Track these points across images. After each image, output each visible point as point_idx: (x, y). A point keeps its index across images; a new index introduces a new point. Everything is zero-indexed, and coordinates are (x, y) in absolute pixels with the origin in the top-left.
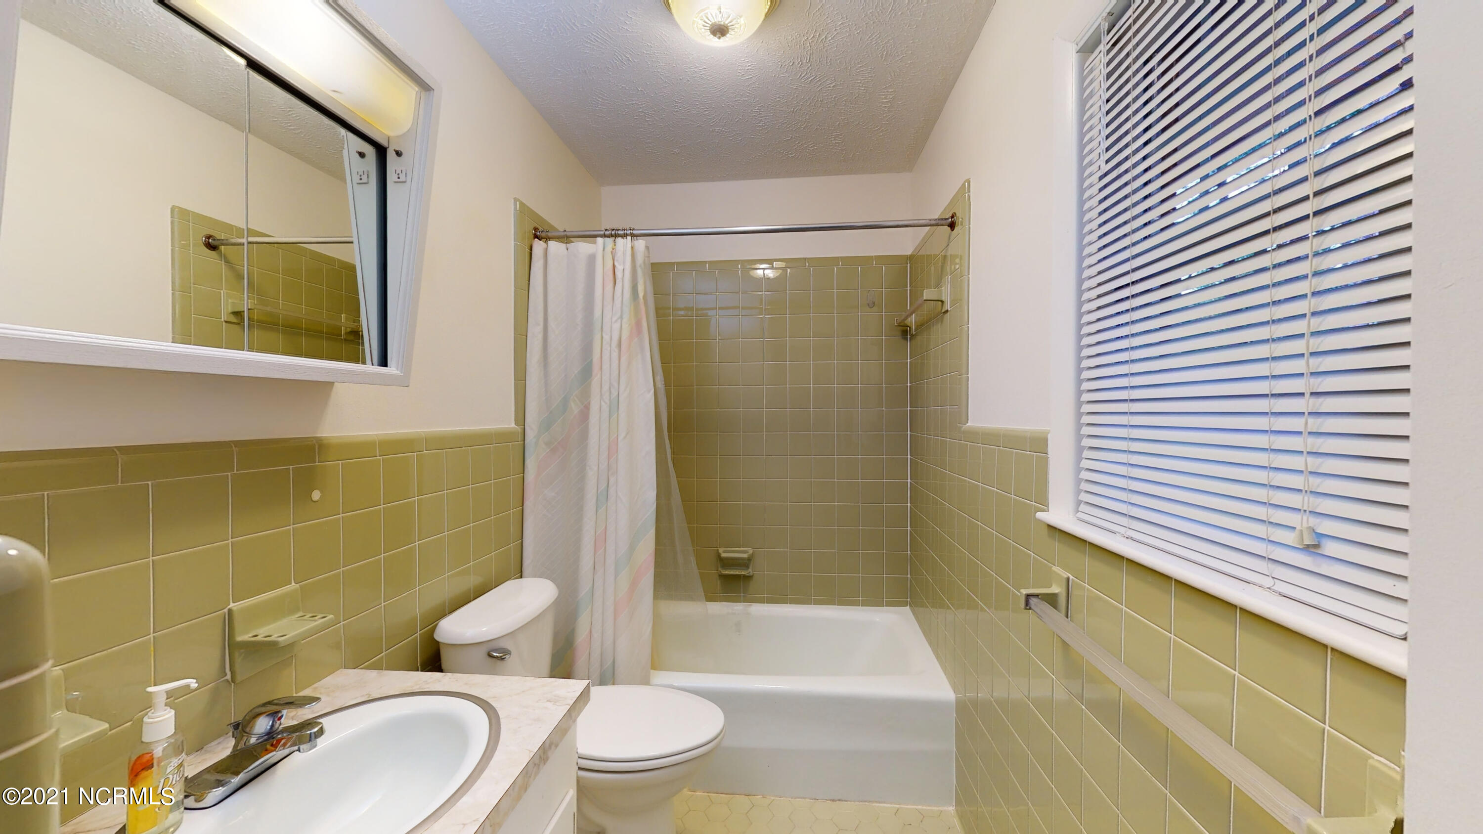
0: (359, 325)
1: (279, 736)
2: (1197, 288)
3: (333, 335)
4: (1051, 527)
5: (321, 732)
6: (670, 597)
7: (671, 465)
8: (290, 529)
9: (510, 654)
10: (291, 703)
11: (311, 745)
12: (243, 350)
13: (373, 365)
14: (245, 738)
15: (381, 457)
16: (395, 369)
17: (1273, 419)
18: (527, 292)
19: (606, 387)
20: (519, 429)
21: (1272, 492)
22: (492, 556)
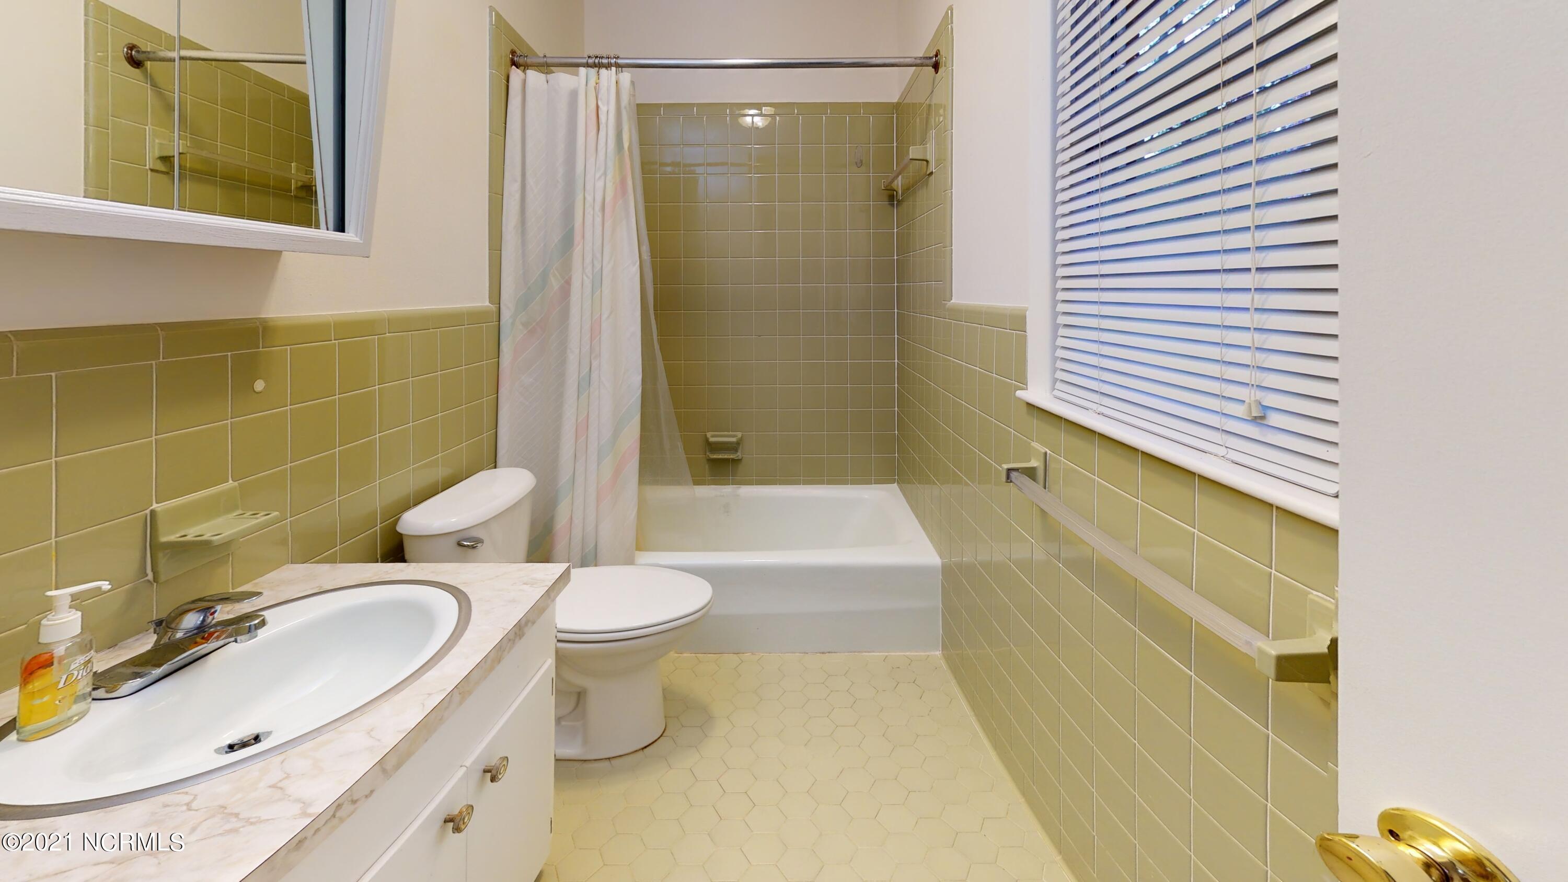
0: (312, 178)
1: (212, 630)
2: (1158, 151)
3: (281, 190)
4: (1029, 405)
5: (263, 623)
6: (656, 482)
7: (657, 346)
8: (227, 423)
9: (483, 542)
10: (227, 599)
11: (250, 635)
12: (173, 209)
13: (328, 229)
14: (170, 634)
15: (337, 341)
16: (354, 235)
17: (1225, 295)
18: (503, 138)
19: (588, 260)
20: (493, 308)
21: (1224, 368)
22: (463, 447)
